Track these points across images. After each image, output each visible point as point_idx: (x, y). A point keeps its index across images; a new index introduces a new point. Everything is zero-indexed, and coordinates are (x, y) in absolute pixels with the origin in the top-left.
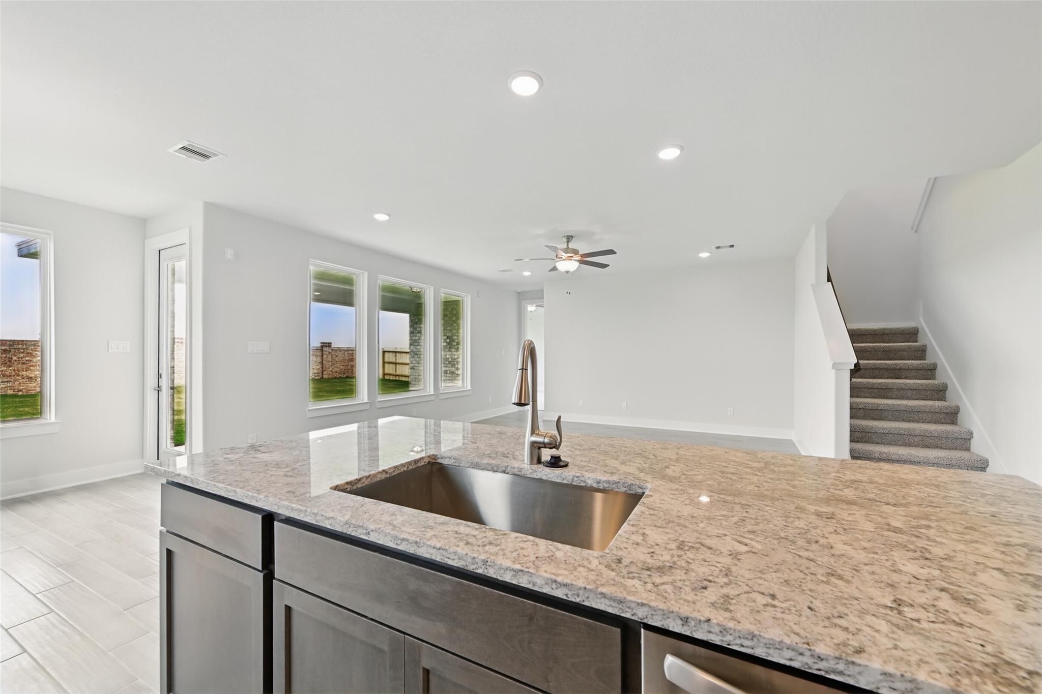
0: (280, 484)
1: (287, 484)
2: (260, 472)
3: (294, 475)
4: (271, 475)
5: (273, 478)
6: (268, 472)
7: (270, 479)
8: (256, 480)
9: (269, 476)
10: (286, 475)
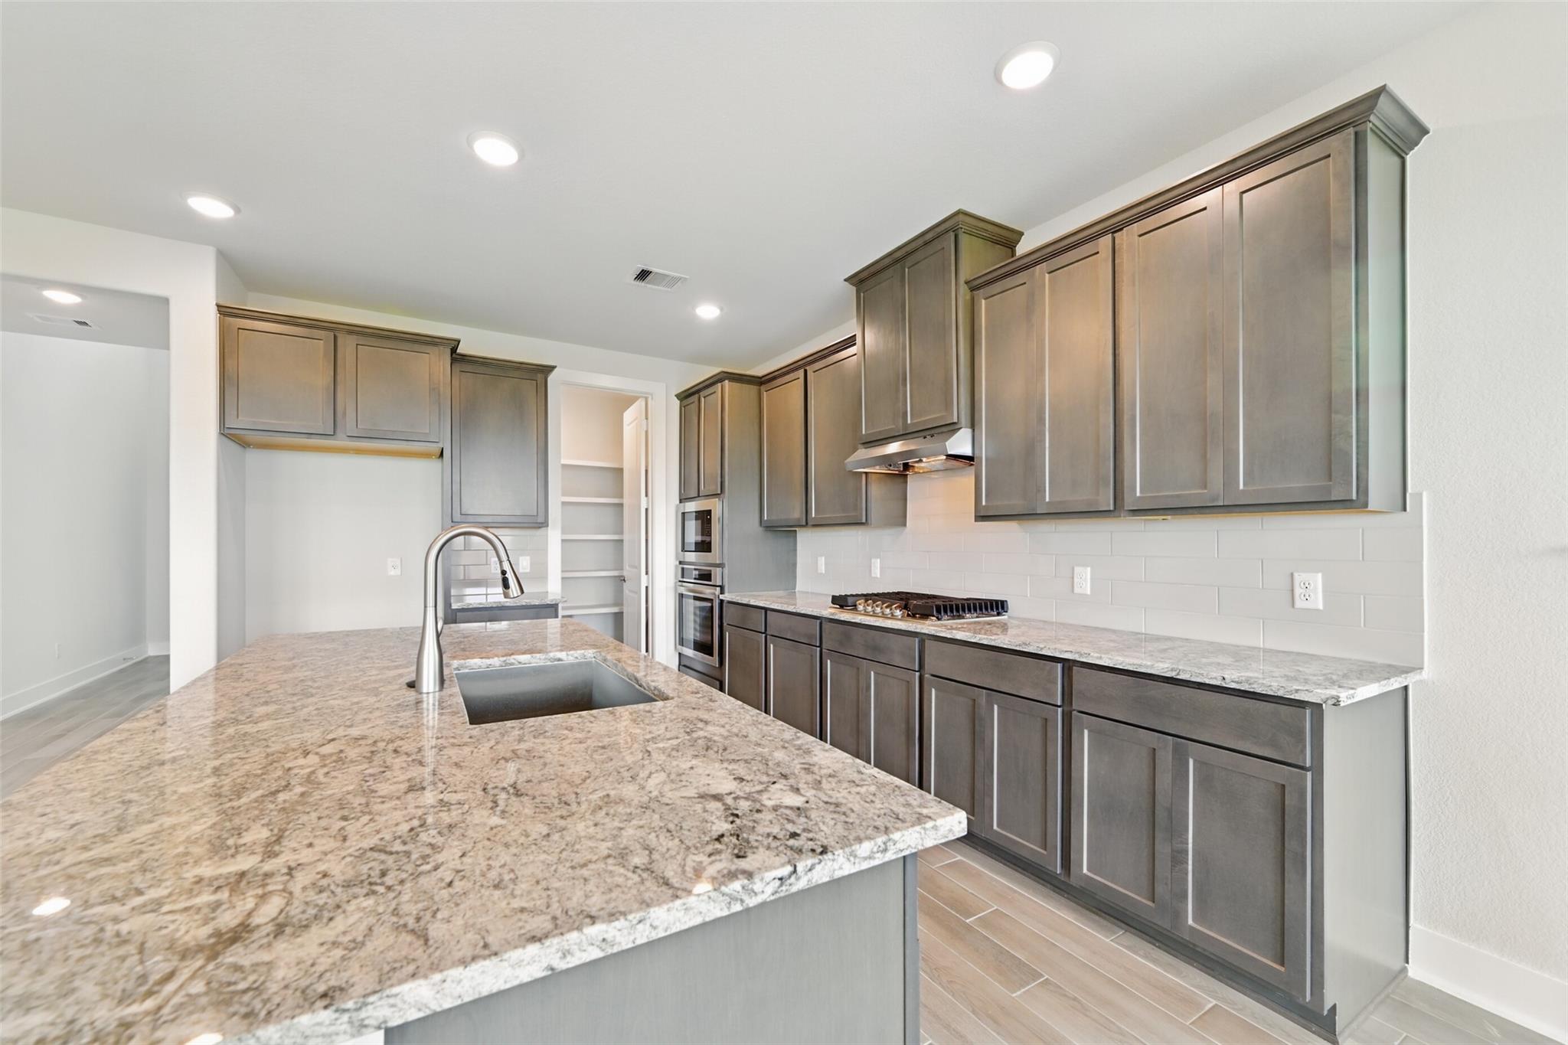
0: (719, 711)
1: (712, 710)
2: (737, 735)
3: (695, 722)
4: (723, 727)
5: (723, 721)
6: (726, 734)
7: (727, 720)
8: (743, 722)
9: (727, 726)
10: (706, 723)
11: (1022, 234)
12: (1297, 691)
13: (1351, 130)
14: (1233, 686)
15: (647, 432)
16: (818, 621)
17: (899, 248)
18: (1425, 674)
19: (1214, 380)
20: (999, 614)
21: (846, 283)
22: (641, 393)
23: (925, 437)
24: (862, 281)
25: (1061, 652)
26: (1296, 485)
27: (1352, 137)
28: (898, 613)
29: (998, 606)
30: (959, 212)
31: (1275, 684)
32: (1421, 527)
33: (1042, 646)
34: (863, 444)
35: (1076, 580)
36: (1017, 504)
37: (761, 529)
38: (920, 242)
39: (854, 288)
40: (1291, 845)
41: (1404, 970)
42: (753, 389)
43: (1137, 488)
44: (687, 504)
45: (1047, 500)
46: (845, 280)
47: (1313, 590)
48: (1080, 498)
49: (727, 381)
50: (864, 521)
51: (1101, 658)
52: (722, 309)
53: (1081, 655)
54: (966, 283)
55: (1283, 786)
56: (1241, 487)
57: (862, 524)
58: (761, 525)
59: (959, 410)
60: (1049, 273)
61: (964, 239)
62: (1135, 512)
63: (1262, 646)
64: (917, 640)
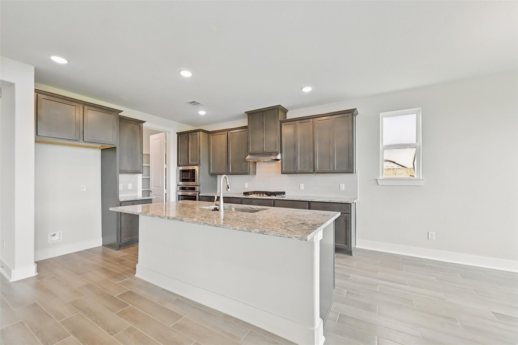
11: (288, 111)
12: (348, 202)
13: (352, 113)
14: (339, 202)
15: (166, 144)
16: (240, 199)
17: (262, 109)
18: (358, 200)
19: (331, 150)
20: (284, 195)
21: (245, 113)
22: (164, 131)
23: (269, 154)
24: (250, 114)
25: (308, 200)
26: (344, 169)
27: (352, 114)
28: (265, 195)
29: (284, 193)
30: (280, 105)
31: (345, 201)
32: (357, 176)
33: (304, 199)
34: (250, 154)
35: (300, 187)
36: (292, 170)
37: (209, 175)
38: (268, 109)
39: (247, 115)
40: (348, 226)
41: (356, 247)
42: (207, 134)
43: (318, 169)
44: (179, 167)
45: (299, 170)
46: (245, 112)
47: (343, 187)
48: (307, 170)
49: (201, 132)
50: (248, 173)
51: (316, 200)
52: (206, 112)
53: (312, 200)
54: (280, 121)
55: (346, 217)
56: (336, 169)
57: (248, 174)
58: (209, 174)
59: (278, 149)
60: (299, 123)
61: (280, 111)
62: (317, 173)
63: (335, 197)
64: (273, 201)
